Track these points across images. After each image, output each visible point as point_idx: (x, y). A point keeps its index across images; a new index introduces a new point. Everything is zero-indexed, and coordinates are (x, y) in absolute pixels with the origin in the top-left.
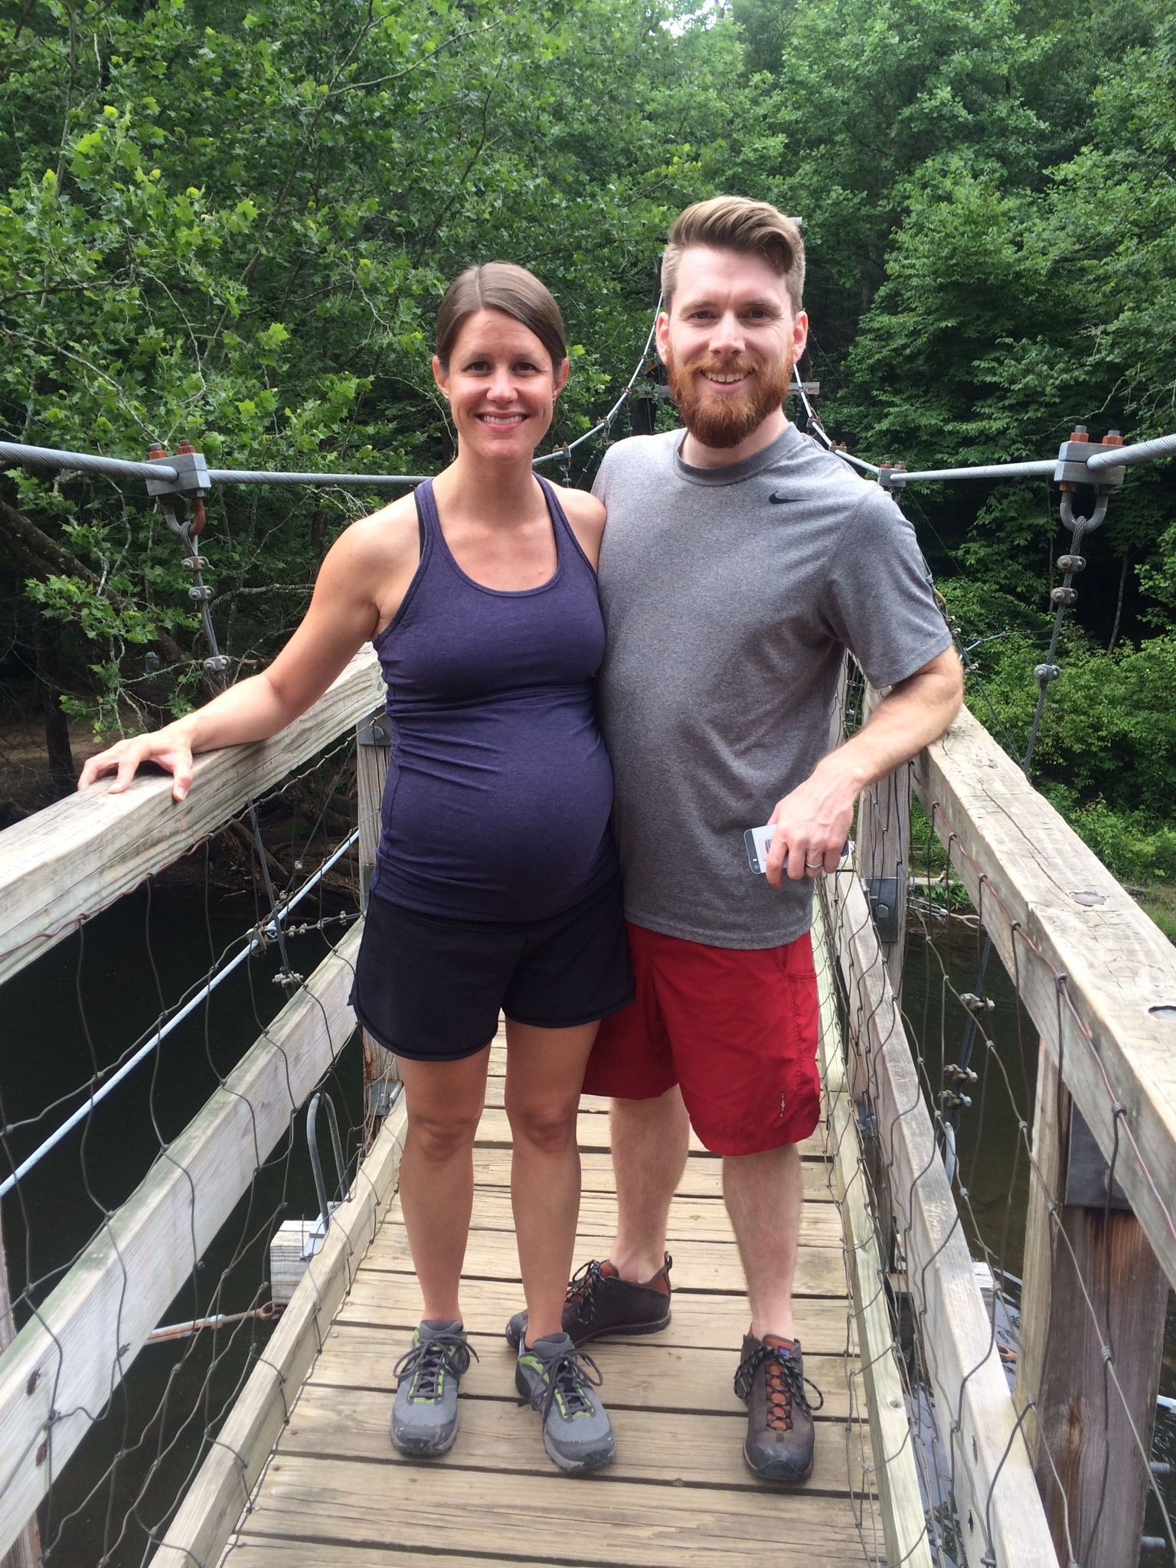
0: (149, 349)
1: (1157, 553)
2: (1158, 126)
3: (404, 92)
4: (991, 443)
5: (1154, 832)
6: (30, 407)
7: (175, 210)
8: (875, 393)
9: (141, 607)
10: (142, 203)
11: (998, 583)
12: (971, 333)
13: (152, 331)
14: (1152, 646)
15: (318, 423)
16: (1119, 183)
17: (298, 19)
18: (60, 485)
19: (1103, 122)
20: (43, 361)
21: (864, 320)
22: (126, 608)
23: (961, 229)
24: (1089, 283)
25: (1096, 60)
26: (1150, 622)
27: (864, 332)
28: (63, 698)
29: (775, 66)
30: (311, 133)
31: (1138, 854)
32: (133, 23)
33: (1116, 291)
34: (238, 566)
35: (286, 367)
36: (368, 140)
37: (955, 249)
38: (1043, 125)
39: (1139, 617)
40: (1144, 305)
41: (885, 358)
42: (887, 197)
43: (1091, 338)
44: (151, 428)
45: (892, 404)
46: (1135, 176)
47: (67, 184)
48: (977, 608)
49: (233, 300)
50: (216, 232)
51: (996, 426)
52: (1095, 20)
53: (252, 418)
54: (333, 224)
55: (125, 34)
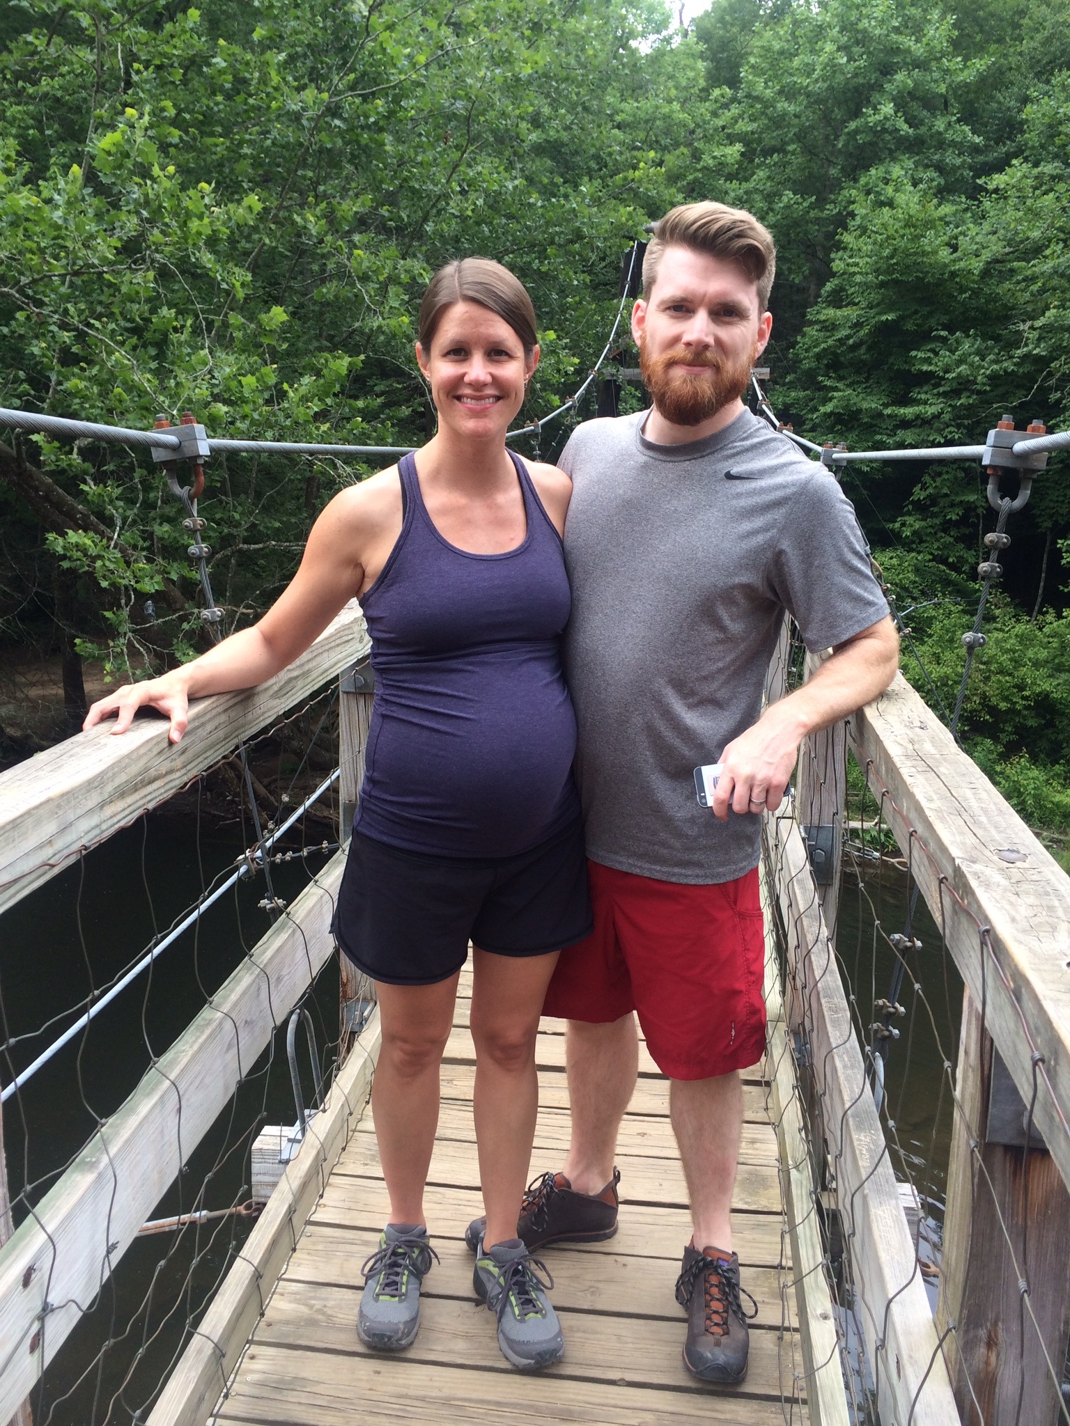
0: (162, 327)
3: (397, 100)
4: (927, 426)
6: (54, 378)
7: (187, 203)
8: (820, 378)
9: (150, 560)
10: (158, 196)
11: (931, 554)
12: (910, 326)
13: (165, 311)
15: (313, 397)
16: (1046, 193)
17: (302, 33)
18: (79, 448)
19: (1032, 138)
20: (66, 336)
21: (811, 314)
22: (136, 561)
23: (902, 231)
24: (1018, 282)
25: (1027, 82)
27: (811, 323)
28: (77, 641)
29: (734, 82)
30: (312, 135)
31: (1058, 805)
32: (153, 34)
33: (1042, 291)
34: (238, 525)
35: (285, 346)
36: (363, 142)
37: (895, 250)
38: (977, 140)
39: (1061, 588)
41: (830, 347)
42: (834, 202)
43: (1019, 333)
44: (162, 398)
45: (836, 389)
46: (1061, 187)
47: (91, 177)
48: (912, 576)
49: (238, 284)
50: (224, 223)
51: (931, 410)
52: (1026, 45)
53: (253, 391)
54: (330, 218)
55: (146, 44)
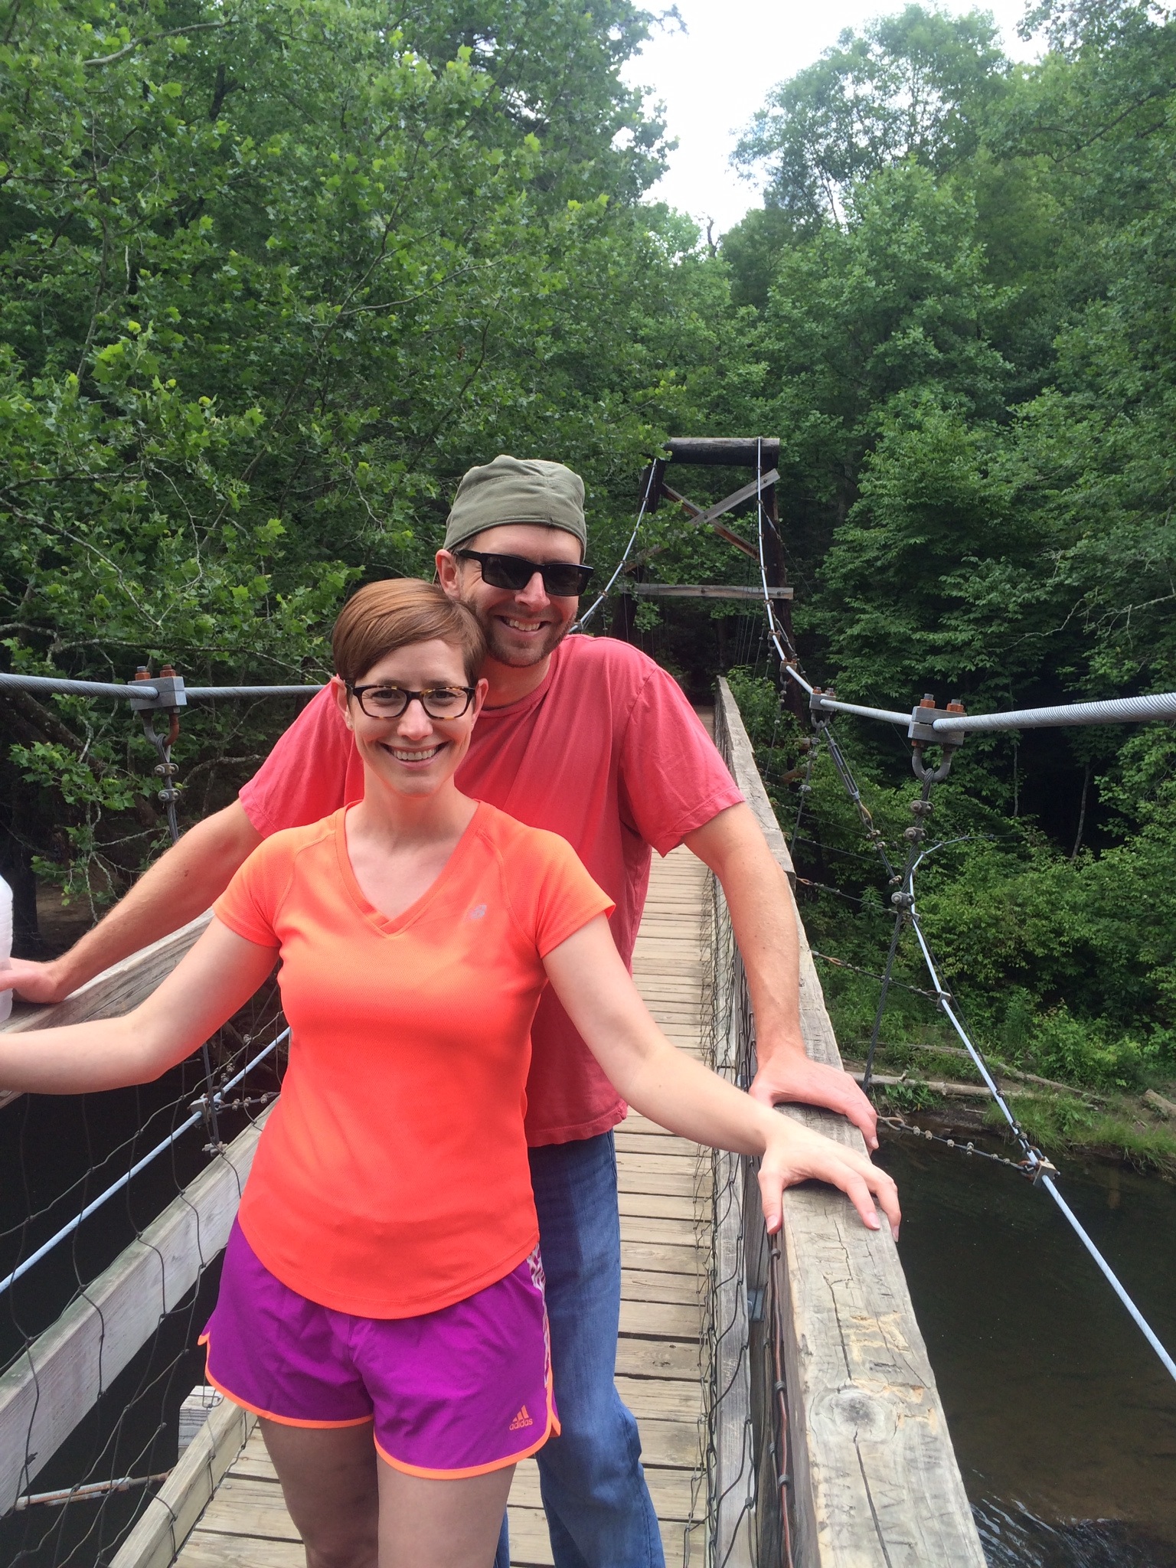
0: (153, 533)
1: (1116, 766)
2: (1116, 373)
3: (411, 314)
4: (957, 653)
5: (1117, 1040)
6: (32, 581)
7: (186, 415)
8: (847, 600)
9: (122, 774)
10: (157, 407)
11: (964, 786)
12: (939, 550)
13: (156, 516)
14: (1112, 856)
15: (307, 609)
16: (1078, 421)
17: (317, 246)
18: (54, 654)
19: (1065, 365)
20: (49, 540)
21: (838, 533)
22: (106, 776)
23: (931, 456)
24: (1051, 510)
25: (1060, 310)
26: (1110, 831)
27: (838, 543)
28: (35, 859)
29: (761, 301)
30: (321, 346)
31: (1099, 1062)
32: (163, 239)
33: (1075, 520)
34: (220, 737)
35: (281, 554)
36: (374, 355)
37: (924, 474)
38: (1009, 366)
39: (1101, 826)
40: (1101, 535)
41: (856, 568)
42: (861, 423)
43: (1051, 561)
44: (147, 607)
45: (864, 611)
46: (1096, 416)
47: (87, 389)
48: (943, 809)
49: (235, 496)
50: (224, 435)
51: (961, 637)
52: (1060, 273)
53: (244, 602)
54: (337, 429)
55: (155, 248)
